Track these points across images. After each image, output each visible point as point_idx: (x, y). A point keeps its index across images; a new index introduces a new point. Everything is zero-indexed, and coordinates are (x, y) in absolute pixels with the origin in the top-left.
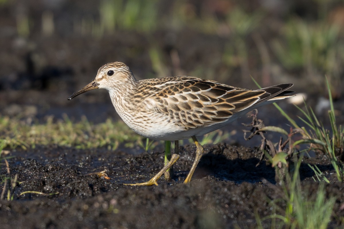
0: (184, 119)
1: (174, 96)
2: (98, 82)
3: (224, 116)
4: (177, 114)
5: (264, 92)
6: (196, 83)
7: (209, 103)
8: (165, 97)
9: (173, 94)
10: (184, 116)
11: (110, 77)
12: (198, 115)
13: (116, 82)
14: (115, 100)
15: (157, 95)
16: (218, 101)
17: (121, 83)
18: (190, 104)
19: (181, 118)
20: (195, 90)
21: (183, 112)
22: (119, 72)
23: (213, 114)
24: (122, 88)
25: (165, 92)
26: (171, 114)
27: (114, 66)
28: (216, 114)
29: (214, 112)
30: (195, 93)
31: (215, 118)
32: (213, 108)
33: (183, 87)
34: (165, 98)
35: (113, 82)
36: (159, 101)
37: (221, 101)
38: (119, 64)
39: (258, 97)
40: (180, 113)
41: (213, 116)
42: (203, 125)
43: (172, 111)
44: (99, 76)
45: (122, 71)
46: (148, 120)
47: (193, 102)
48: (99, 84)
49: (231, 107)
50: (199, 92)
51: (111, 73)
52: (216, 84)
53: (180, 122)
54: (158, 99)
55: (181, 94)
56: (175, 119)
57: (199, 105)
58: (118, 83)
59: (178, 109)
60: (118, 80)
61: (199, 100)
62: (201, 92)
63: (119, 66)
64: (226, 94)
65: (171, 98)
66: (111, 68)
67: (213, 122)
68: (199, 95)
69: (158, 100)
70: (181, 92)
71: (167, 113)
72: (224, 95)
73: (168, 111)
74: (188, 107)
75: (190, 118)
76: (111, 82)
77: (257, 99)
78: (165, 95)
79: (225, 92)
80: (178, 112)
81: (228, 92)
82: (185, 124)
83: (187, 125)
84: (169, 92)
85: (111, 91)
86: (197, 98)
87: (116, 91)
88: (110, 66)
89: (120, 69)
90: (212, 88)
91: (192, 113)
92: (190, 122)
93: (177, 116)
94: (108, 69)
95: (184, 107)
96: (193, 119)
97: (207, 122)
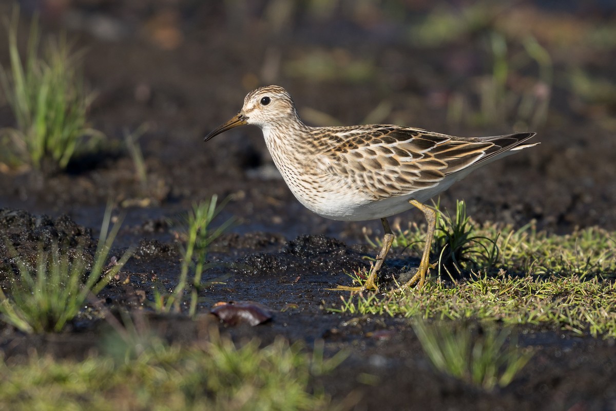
0: (372, 182)
1: (356, 150)
2: (247, 115)
3: (430, 178)
4: (362, 176)
5: (492, 144)
6: (390, 132)
7: (410, 160)
8: (344, 152)
9: (356, 147)
10: (371, 178)
11: (265, 107)
12: (392, 176)
13: (274, 114)
14: (272, 144)
15: (333, 150)
16: (422, 157)
17: (282, 115)
18: (380, 161)
19: (367, 181)
20: (389, 141)
21: (370, 172)
22: (277, 99)
23: (414, 175)
24: (283, 124)
25: (344, 145)
26: (352, 175)
27: (270, 90)
28: (419, 175)
29: (416, 171)
30: (388, 146)
31: (417, 181)
32: (414, 167)
33: (371, 138)
34: (344, 154)
35: (270, 113)
36: (335, 158)
37: (426, 156)
38: (278, 89)
39: (482, 151)
40: (365, 174)
41: (415, 178)
42: (400, 192)
43: (353, 171)
44: (248, 105)
45: (283, 98)
46: (319, 187)
47: (385, 158)
48: (248, 118)
49: (442, 165)
50: (395, 144)
51: (266, 101)
52: (420, 132)
53: (366, 187)
54: (333, 155)
55: (368, 147)
56: (359, 182)
57: (395, 163)
58: (278, 116)
59: (364, 169)
60: (277, 112)
61: (394, 155)
62: (397, 144)
63: (279, 91)
64: (435, 147)
65: (353, 154)
66: (265, 94)
67: (414, 187)
68: (395, 148)
69: (333, 157)
70: (368, 145)
71: (346, 175)
72: (432, 148)
73: (348, 172)
74: (378, 166)
75: (380, 182)
76: (267, 113)
77: (480, 154)
78: (344, 150)
79: (433, 144)
80: (362, 173)
81: (438, 144)
82: (373, 189)
83: (377, 191)
84: (351, 145)
85: (266, 127)
86: (392, 153)
87: (275, 128)
88: (265, 91)
89: (280, 95)
90: (414, 138)
91: (382, 173)
92: (381, 187)
93: (361, 179)
94: (262, 95)
95: (372, 166)
96: (385, 182)
97: (406, 187)
